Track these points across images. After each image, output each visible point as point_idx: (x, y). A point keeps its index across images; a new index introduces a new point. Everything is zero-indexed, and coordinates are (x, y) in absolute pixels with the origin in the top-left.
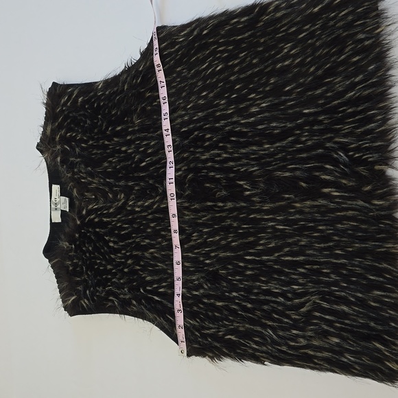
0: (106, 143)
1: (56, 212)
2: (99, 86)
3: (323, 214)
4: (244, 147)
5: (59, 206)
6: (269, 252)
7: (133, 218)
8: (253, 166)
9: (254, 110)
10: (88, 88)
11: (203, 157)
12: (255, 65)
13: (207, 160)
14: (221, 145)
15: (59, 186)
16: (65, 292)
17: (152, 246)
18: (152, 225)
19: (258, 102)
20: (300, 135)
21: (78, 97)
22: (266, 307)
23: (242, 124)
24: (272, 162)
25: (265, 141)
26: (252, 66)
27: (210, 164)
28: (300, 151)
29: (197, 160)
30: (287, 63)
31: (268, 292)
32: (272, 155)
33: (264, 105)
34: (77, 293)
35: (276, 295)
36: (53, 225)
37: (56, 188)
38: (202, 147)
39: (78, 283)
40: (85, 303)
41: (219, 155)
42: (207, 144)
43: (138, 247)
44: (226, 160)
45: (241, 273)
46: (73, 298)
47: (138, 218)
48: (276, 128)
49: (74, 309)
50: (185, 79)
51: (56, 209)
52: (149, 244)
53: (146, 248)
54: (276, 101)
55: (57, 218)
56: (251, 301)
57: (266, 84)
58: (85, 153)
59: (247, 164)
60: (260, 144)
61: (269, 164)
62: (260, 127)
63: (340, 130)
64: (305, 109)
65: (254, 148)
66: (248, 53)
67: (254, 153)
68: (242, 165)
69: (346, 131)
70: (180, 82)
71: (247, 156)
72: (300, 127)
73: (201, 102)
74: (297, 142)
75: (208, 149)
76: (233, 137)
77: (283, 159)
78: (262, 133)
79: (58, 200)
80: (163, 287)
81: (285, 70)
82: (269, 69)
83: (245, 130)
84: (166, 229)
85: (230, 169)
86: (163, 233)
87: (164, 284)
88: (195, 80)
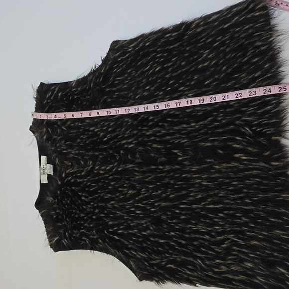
0: (80, 124)
1: (44, 176)
2: (73, 84)
3: (235, 173)
4: (177, 126)
5: (46, 171)
6: (198, 202)
7: (99, 179)
8: (184, 139)
10: (65, 86)
11: (148, 133)
12: (183, 67)
13: (150, 136)
14: (160, 124)
15: (46, 157)
16: (51, 234)
17: (113, 199)
18: (112, 183)
19: (186, 93)
20: (217, 116)
21: (58, 92)
22: (196, 243)
23: (175, 108)
24: (198, 135)
25: (192, 121)
26: (181, 67)
27: (153, 138)
28: (217, 127)
29: (144, 135)
30: (206, 64)
31: (197, 232)
32: (197, 130)
33: (191, 95)
34: (60, 234)
35: (203, 234)
36: (42, 185)
37: (44, 158)
38: (147, 126)
39: (60, 228)
40: (65, 242)
41: (159, 132)
42: (150, 123)
43: (103, 200)
44: (165, 135)
45: (177, 218)
46: (57, 238)
47: (102, 178)
48: (199, 111)
49: (57, 247)
50: (134, 77)
51: (44, 174)
52: (110, 197)
53: (108, 200)
54: (199, 92)
55: (45, 180)
56: (185, 239)
57: (192, 80)
59: (179, 138)
60: (188, 123)
61: (195, 137)
62: (188, 111)
63: (245, 111)
65: (184, 126)
66: (178, 58)
67: (185, 129)
68: (176, 139)
69: (250, 112)
70: (131, 80)
71: (179, 132)
72: (216, 110)
73: (146, 94)
74: (215, 120)
75: (151, 127)
76: (169, 118)
77: (205, 134)
78: (190, 115)
79: (45, 167)
80: (121, 229)
81: (205, 69)
82: (193, 69)
83: (177, 113)
84: (122, 186)
85: (167, 141)
86: (120, 189)
87: (122, 227)
88: (141, 78)
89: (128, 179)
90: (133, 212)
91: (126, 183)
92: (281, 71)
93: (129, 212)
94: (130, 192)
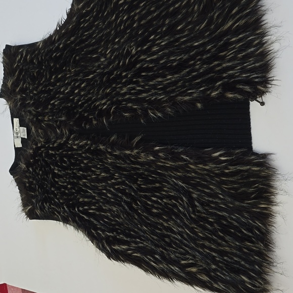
0: (51, 88)
1: (17, 139)
2: (39, 45)
4: (151, 80)
5: (19, 135)
7: (72, 154)
8: (160, 95)
9: (155, 49)
10: (32, 47)
11: (122, 92)
12: (154, 11)
13: (125, 94)
14: (135, 80)
15: (18, 119)
17: (85, 177)
18: (85, 162)
19: (158, 42)
20: (194, 65)
21: (26, 56)
23: (148, 61)
24: (175, 89)
25: (167, 73)
26: (149, 13)
27: (127, 96)
29: (118, 94)
30: (177, 6)
32: (175, 83)
33: (163, 43)
36: (17, 149)
37: (16, 120)
38: (120, 83)
39: (33, 197)
40: (38, 212)
41: (134, 89)
42: (124, 80)
43: (75, 176)
44: (141, 92)
46: (29, 208)
47: (75, 154)
48: (175, 60)
50: (102, 30)
51: (17, 137)
52: (82, 175)
53: (80, 178)
54: (172, 39)
55: (19, 145)
57: (163, 25)
58: (36, 97)
59: (156, 94)
60: (164, 76)
61: (173, 91)
62: (162, 62)
63: (225, 56)
64: (195, 43)
65: (160, 79)
66: (147, 3)
67: (160, 83)
68: (152, 95)
69: (230, 56)
70: (98, 33)
71: (154, 87)
72: (192, 58)
73: (116, 46)
74: (193, 70)
75: (125, 84)
76: (143, 72)
77: (183, 86)
78: (164, 67)
79: (18, 130)
80: (92, 209)
81: (176, 12)
82: (163, 14)
83: (151, 66)
84: (95, 167)
85: (144, 99)
86: (93, 169)
87: (93, 207)
88: (109, 30)
89: (101, 161)
90: (105, 195)
91: (100, 165)
92: (262, 6)
93: (100, 194)
94: (103, 174)
